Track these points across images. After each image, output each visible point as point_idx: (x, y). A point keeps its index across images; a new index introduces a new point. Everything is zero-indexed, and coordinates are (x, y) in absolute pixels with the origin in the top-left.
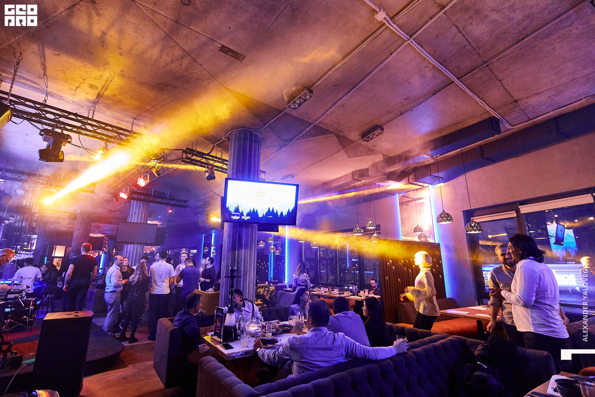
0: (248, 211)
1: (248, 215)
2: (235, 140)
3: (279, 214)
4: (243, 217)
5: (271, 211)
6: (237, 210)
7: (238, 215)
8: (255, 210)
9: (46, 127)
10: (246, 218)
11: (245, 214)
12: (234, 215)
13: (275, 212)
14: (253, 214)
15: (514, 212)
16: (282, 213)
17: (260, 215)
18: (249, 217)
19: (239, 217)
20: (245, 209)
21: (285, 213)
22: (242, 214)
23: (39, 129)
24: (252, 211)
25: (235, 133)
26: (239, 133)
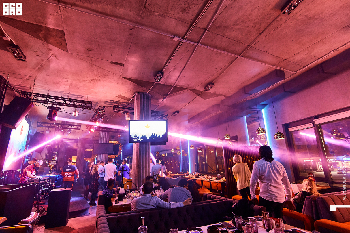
0: (142, 136)
1: (141, 138)
2: (136, 99)
3: (158, 136)
4: (139, 140)
5: (153, 135)
6: (136, 136)
7: (136, 139)
8: (145, 135)
9: (49, 105)
10: (140, 140)
11: (140, 138)
12: (134, 139)
13: (156, 135)
14: (144, 137)
15: (311, 123)
16: (159, 136)
17: (148, 138)
18: (142, 139)
19: (137, 140)
20: (140, 135)
21: (161, 136)
22: (138, 138)
23: (46, 107)
24: (143, 136)
25: (136, 95)
26: (138, 95)
